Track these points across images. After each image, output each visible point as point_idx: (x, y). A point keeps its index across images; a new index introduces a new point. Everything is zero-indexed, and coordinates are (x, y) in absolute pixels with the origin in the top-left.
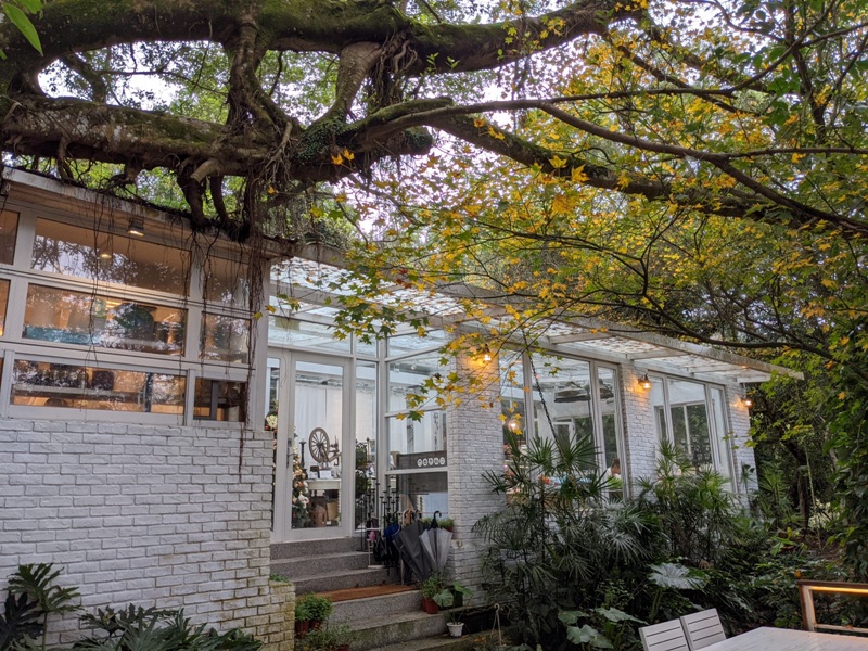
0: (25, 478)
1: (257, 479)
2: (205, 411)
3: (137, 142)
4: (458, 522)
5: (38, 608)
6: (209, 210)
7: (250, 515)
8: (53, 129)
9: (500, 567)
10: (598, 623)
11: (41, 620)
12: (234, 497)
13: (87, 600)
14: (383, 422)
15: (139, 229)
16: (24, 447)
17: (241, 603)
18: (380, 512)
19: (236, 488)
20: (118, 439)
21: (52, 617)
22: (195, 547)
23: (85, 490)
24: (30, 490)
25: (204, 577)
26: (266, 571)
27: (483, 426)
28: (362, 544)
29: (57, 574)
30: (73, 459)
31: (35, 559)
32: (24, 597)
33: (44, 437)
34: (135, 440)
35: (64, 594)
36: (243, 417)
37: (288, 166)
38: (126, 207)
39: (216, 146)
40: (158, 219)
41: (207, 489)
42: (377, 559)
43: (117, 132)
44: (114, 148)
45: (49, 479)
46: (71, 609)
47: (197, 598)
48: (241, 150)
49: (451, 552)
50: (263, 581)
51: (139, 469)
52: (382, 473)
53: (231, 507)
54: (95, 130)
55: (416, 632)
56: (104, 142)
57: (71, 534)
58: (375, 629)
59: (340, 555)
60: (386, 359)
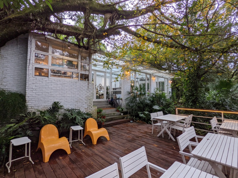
0: (54, 88)
1: (91, 90)
2: (82, 79)
3: (69, 31)
4: (123, 99)
5: (57, 108)
6: (81, 44)
7: (90, 96)
8: (54, 28)
9: (129, 106)
10: (144, 114)
11: (58, 110)
12: (87, 93)
13: (65, 107)
14: (111, 83)
15: (70, 47)
16: (53, 83)
17: (89, 109)
18: (110, 97)
19: (88, 91)
20: (68, 83)
21: (59, 110)
22: (81, 100)
23: (64, 91)
24: (55, 90)
25: (83, 105)
26: (92, 104)
28: (107, 102)
29: (60, 103)
30: (61, 85)
31: (56, 101)
32: (55, 107)
33: (56, 82)
34: (71, 83)
35: (61, 106)
36: (88, 80)
37: (95, 36)
38: (67, 43)
39: (82, 32)
40: (73, 45)
41: (83, 91)
42: (110, 104)
43: (65, 29)
44: (65, 32)
45: (58, 89)
46: (63, 108)
47: (82, 108)
48: (87, 33)
49: (121, 103)
50: (92, 106)
51: (72, 88)
52: (111, 91)
53: (87, 94)
54: (61, 28)
55: (116, 114)
56: (63, 31)
57: (62, 97)
58: (109, 114)
59: (104, 103)
60: (112, 72)
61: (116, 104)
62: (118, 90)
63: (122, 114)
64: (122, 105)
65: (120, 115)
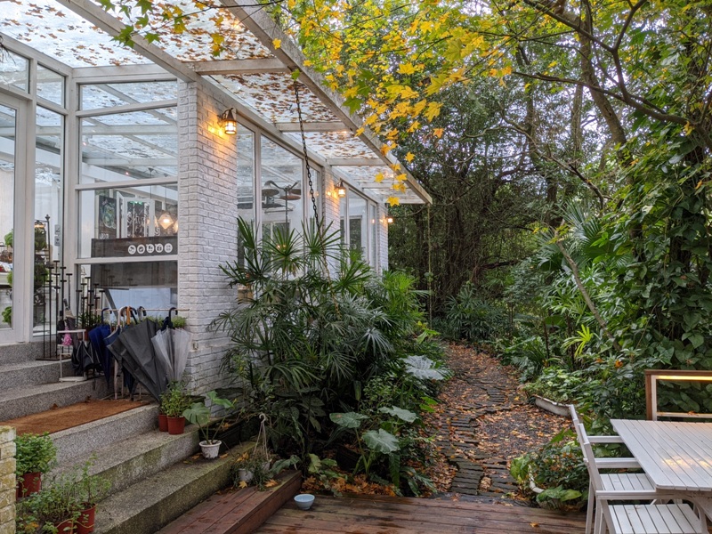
27: (221, 210)
55: (163, 461)
58: (115, 468)
59: (19, 367)
60: (79, 113)
61: (150, 371)
62: (146, 254)
63: (212, 449)
64: (193, 370)
65: (197, 456)
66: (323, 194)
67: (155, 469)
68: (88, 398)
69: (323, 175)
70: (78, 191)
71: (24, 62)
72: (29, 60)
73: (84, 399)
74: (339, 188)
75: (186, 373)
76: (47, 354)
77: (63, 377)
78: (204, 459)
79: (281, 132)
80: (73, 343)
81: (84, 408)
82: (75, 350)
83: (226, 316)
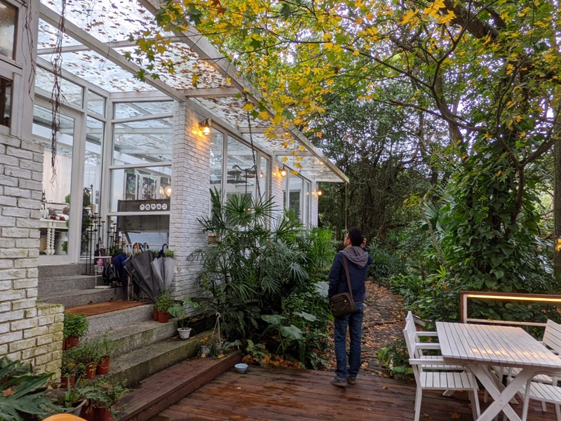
4: (178, 253)
14: (107, 173)
17: (4, 328)
26: (34, 292)
27: (199, 183)
42: (105, 279)
49: (174, 275)
50: (30, 303)
59: (71, 277)
60: (113, 121)
62: (151, 210)
64: (177, 284)
65: (176, 336)
66: (271, 174)
67: (149, 343)
68: (112, 299)
69: (271, 162)
70: (111, 170)
71: (80, 89)
72: (84, 87)
73: (109, 299)
74: (282, 170)
75: (172, 285)
76: (88, 271)
77: (97, 285)
78: (180, 339)
79: (242, 133)
80: (103, 265)
81: (108, 304)
82: (104, 269)
83: (200, 251)
